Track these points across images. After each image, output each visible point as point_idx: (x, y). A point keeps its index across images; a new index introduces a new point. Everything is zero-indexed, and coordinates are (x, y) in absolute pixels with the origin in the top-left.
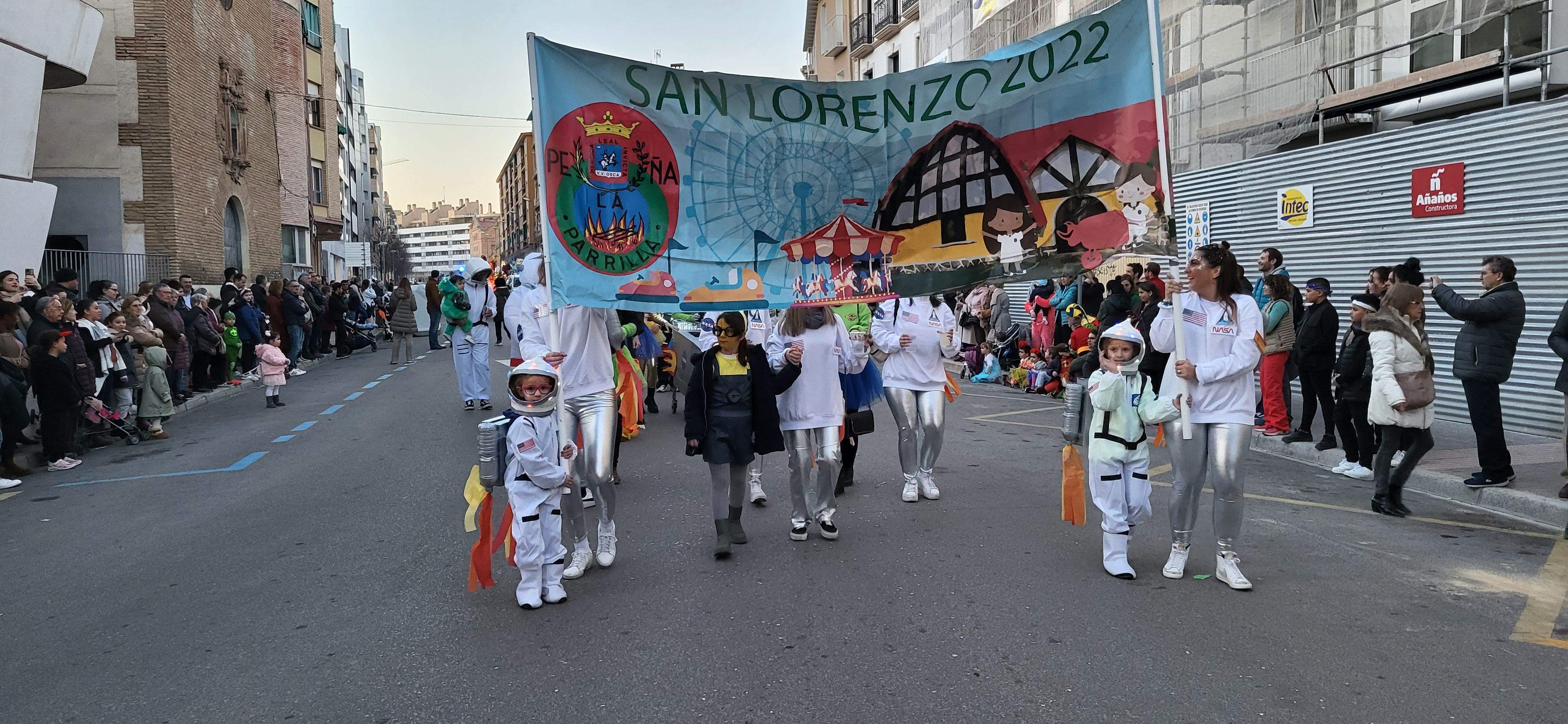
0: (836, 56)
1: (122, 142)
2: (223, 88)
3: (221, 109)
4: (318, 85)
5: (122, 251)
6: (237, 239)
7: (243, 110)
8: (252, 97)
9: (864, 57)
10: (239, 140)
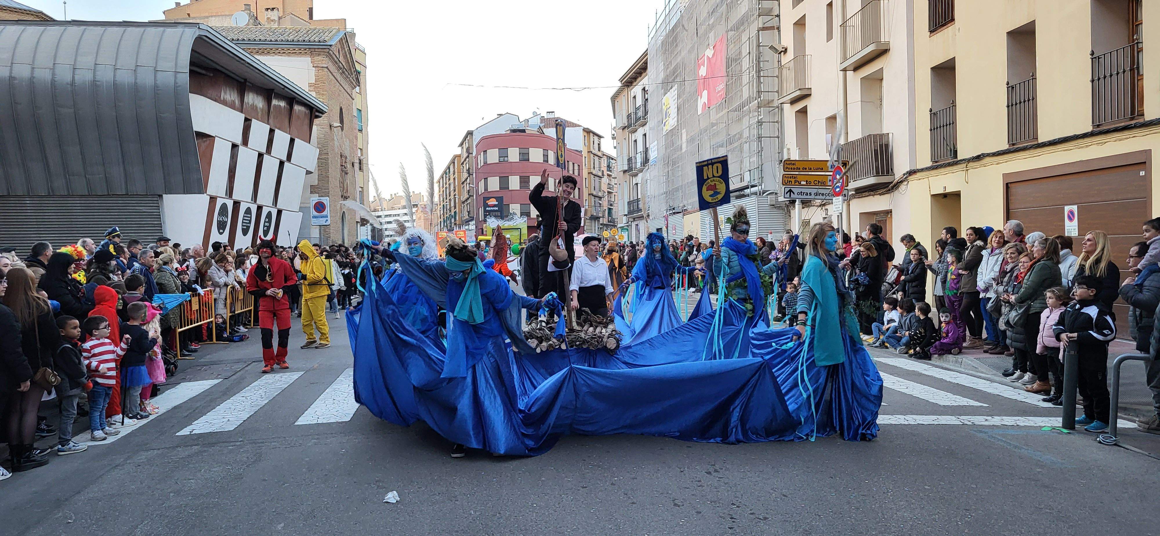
0: (623, 129)
1: (311, 193)
2: (342, 166)
3: (341, 175)
4: (361, 149)
5: (310, 235)
6: (343, 229)
7: (347, 173)
8: (349, 166)
9: (634, 133)
10: (345, 187)
